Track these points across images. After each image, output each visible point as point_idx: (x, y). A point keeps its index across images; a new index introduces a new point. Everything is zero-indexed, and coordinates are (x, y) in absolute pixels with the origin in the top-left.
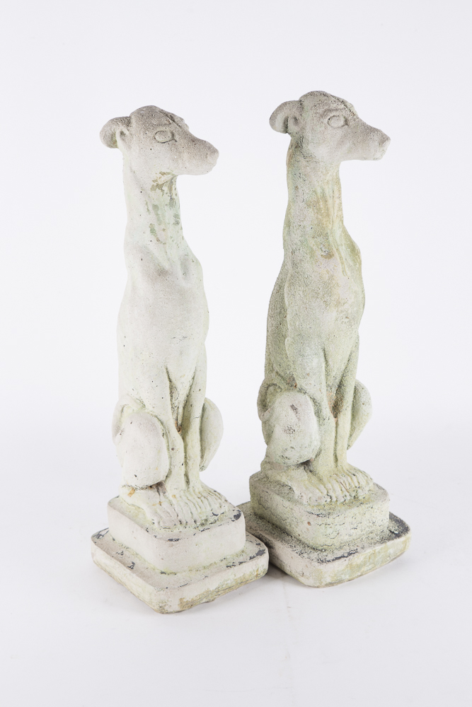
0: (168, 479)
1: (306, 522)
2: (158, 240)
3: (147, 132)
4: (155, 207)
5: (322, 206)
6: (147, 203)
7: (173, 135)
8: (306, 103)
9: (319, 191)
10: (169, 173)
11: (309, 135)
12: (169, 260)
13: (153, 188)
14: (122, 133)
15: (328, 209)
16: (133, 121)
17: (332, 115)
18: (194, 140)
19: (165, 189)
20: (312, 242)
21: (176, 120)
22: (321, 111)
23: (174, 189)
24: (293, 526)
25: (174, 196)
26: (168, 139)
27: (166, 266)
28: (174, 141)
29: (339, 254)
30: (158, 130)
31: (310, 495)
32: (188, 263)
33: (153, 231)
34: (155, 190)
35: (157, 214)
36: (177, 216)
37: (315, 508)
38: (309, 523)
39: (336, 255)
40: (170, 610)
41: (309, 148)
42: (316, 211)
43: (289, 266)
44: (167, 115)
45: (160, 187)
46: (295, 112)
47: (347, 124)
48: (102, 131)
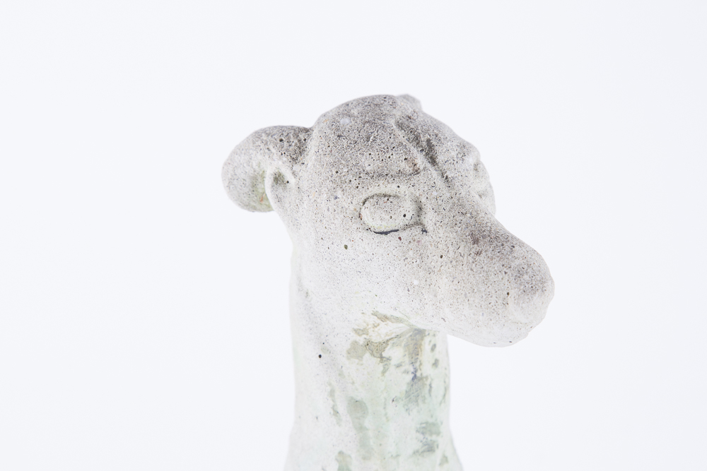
3: (339, 193)
4: (357, 406)
6: (332, 392)
7: (419, 209)
10: (398, 320)
13: (354, 351)
14: (278, 179)
19: (396, 354)
25: (427, 370)
26: (399, 222)
28: (416, 231)
30: (374, 190)
34: (360, 357)
35: (361, 428)
45: (377, 349)
48: (227, 164)
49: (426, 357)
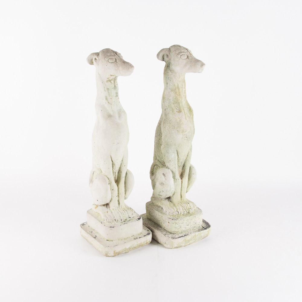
0: (111, 202)
1: (168, 222)
2: (109, 103)
3: (105, 58)
4: (108, 89)
5: (177, 91)
6: (104, 87)
7: (116, 60)
8: (171, 49)
9: (176, 85)
10: (114, 75)
11: (172, 62)
12: (113, 111)
13: (107, 81)
14: (95, 59)
15: (180, 92)
16: (100, 54)
17: (182, 54)
18: (124, 62)
19: (112, 82)
20: (173, 106)
21: (117, 54)
22: (177, 52)
23: (116, 82)
24: (162, 223)
25: (116, 85)
26: (114, 61)
27: (112, 113)
28: (116, 62)
29: (184, 111)
30: (110, 58)
31: (170, 211)
32: (121, 113)
33: (106, 99)
34: (108, 82)
35: (109, 92)
36: (117, 93)
37: (172, 216)
38: (169, 222)
39: (183, 111)
40: (110, 255)
41: (173, 67)
42: (175, 93)
43: (164, 115)
44: (114, 52)
45: (110, 81)
46: (167, 53)
47: (188, 58)
48: (88, 58)
49: (116, 83)
